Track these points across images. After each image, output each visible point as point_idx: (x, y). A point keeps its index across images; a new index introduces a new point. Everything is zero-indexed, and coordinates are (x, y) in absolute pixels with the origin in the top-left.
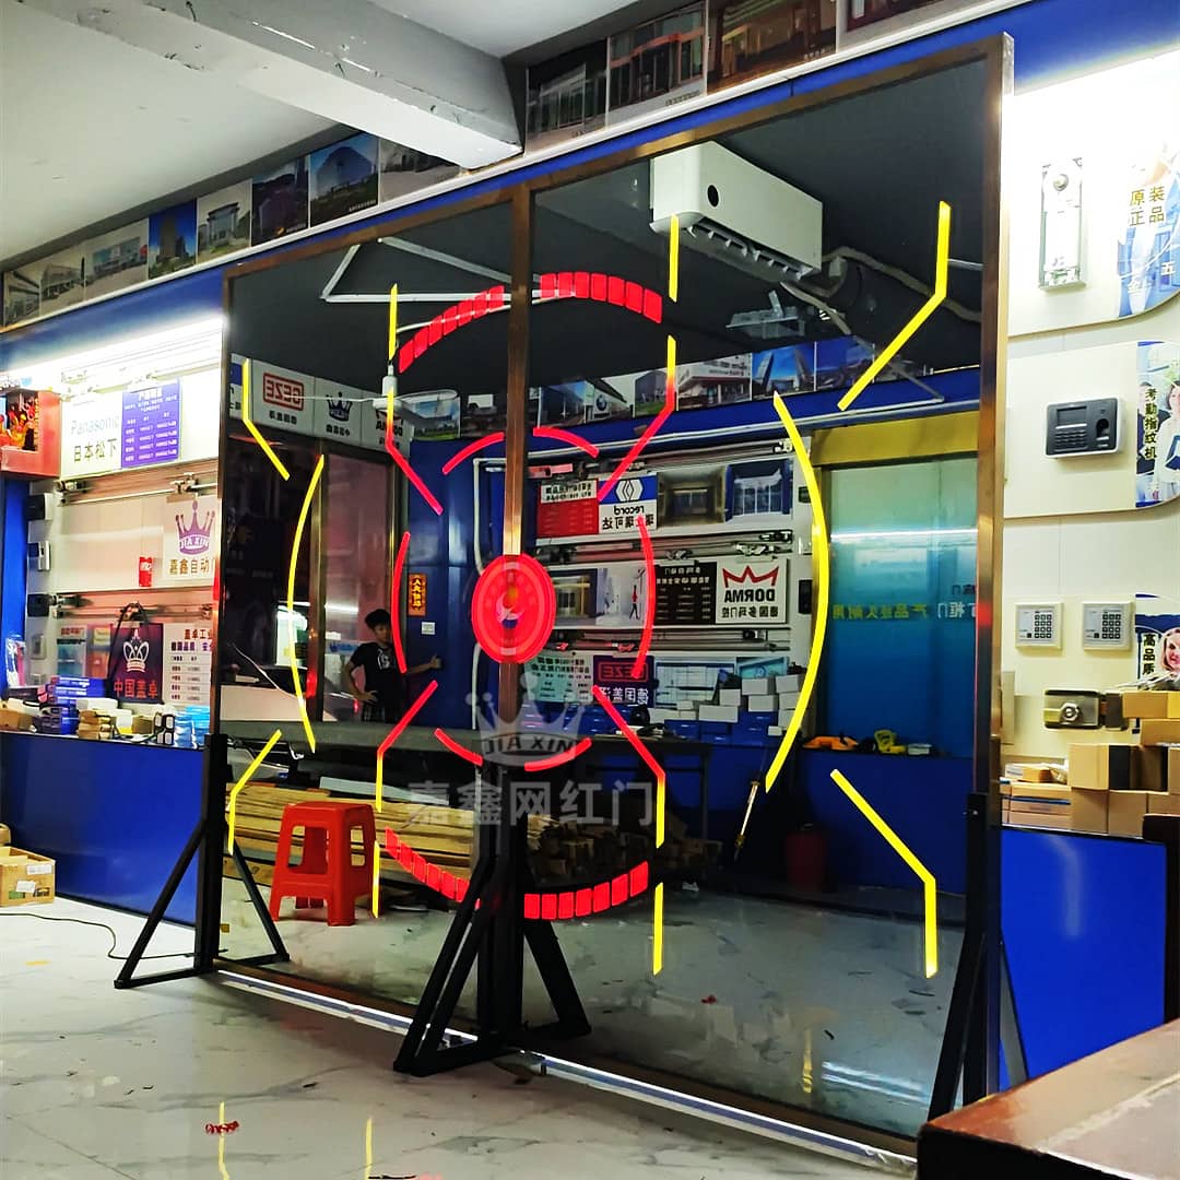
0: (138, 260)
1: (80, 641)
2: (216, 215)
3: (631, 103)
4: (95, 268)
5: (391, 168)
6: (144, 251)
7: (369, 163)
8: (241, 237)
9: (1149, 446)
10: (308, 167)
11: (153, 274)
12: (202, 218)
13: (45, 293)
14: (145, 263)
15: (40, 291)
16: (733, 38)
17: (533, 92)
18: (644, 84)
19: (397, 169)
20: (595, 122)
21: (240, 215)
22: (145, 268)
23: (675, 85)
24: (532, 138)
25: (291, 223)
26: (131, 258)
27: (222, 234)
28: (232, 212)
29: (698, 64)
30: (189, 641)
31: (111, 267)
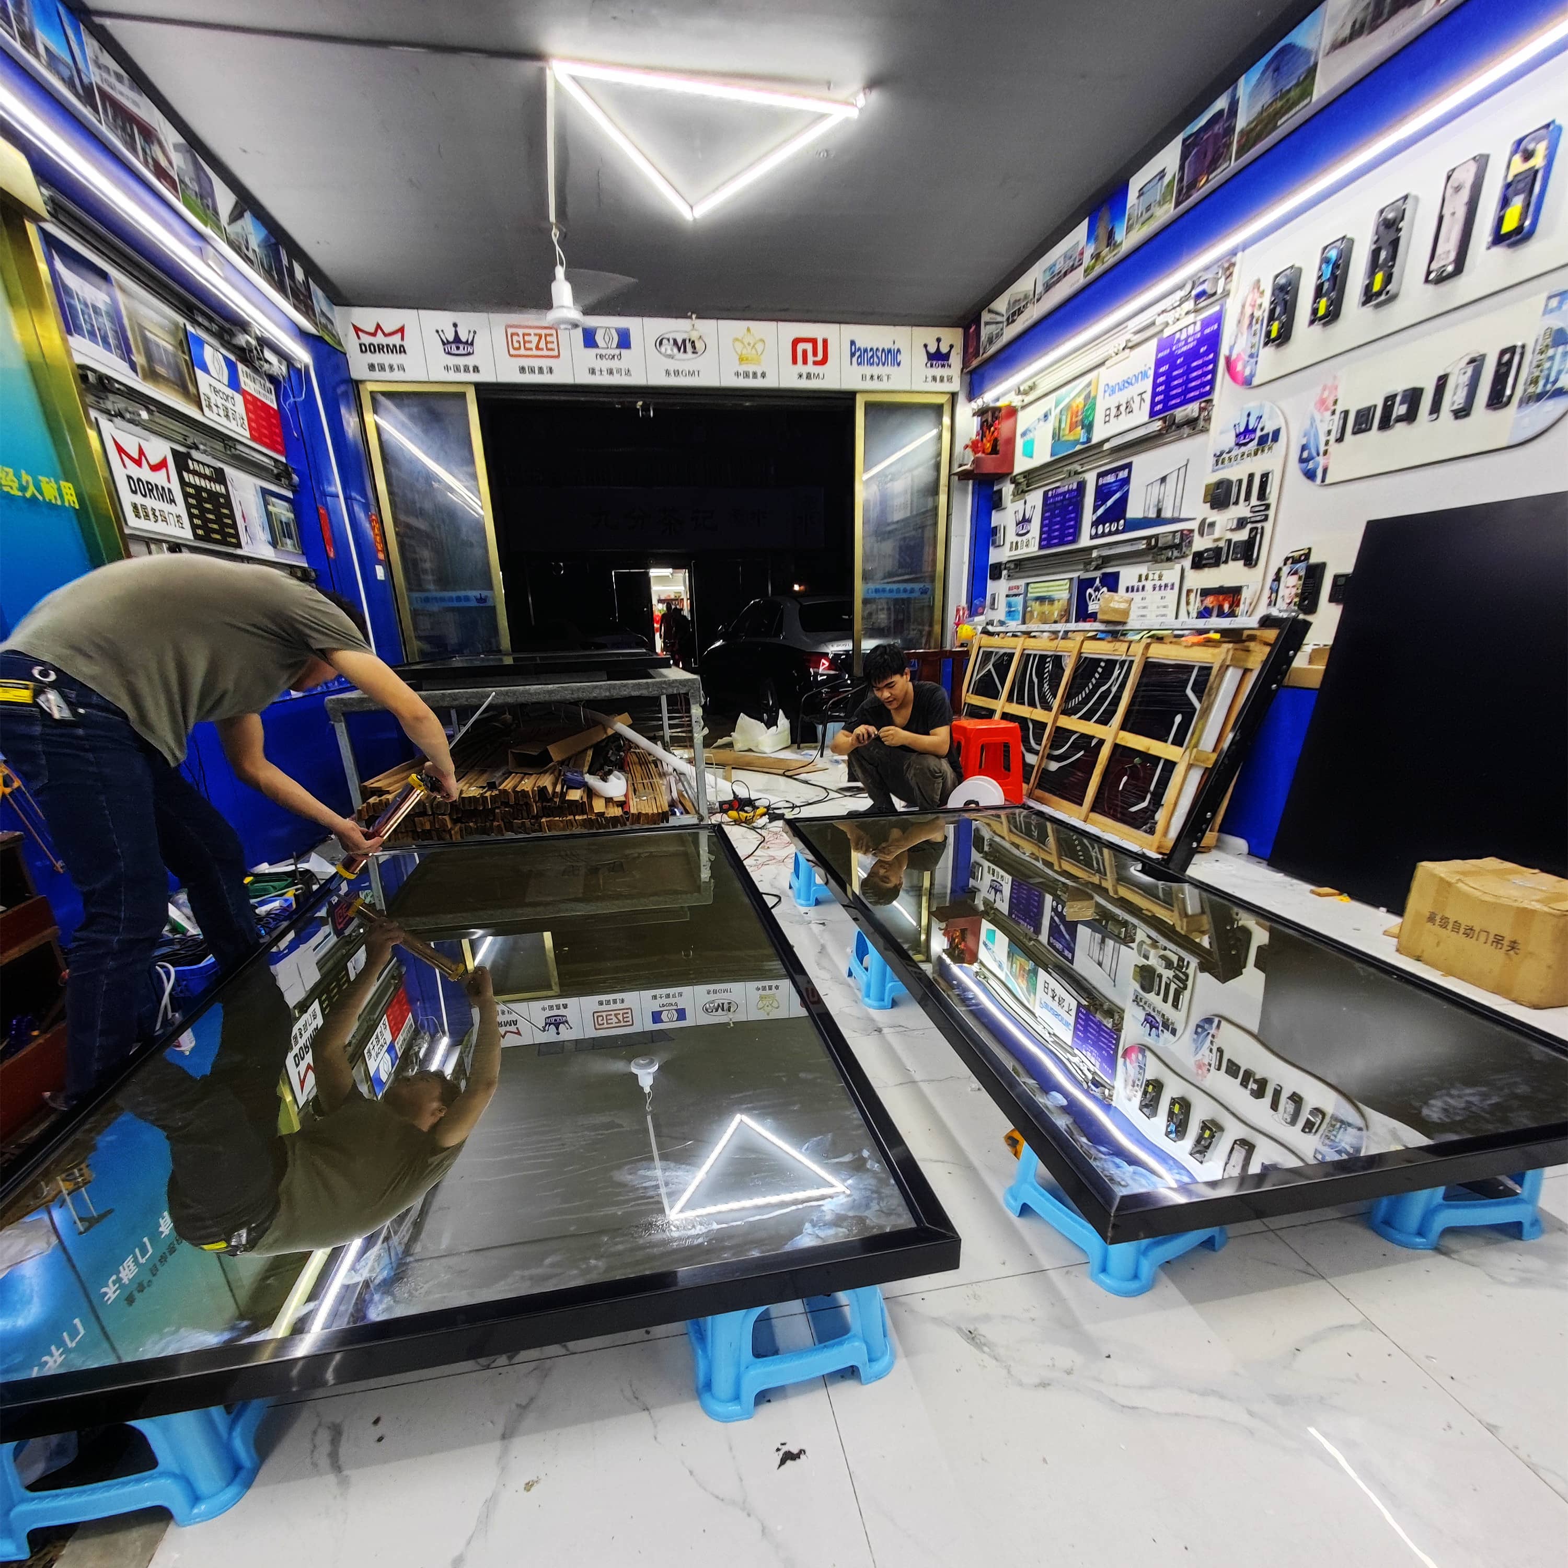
0: (1076, 264)
2: (1144, 190)
4: (1044, 285)
5: (1335, 46)
6: (1082, 253)
7: (1310, 54)
8: (1164, 203)
10: (1241, 91)
11: (1087, 272)
12: (1132, 198)
13: (1008, 319)
14: (1082, 264)
15: (1005, 319)
19: (1345, 42)
21: (1167, 180)
22: (1081, 269)
25: (1214, 168)
26: (1071, 264)
27: (1148, 209)
28: (1159, 181)
31: (1056, 278)
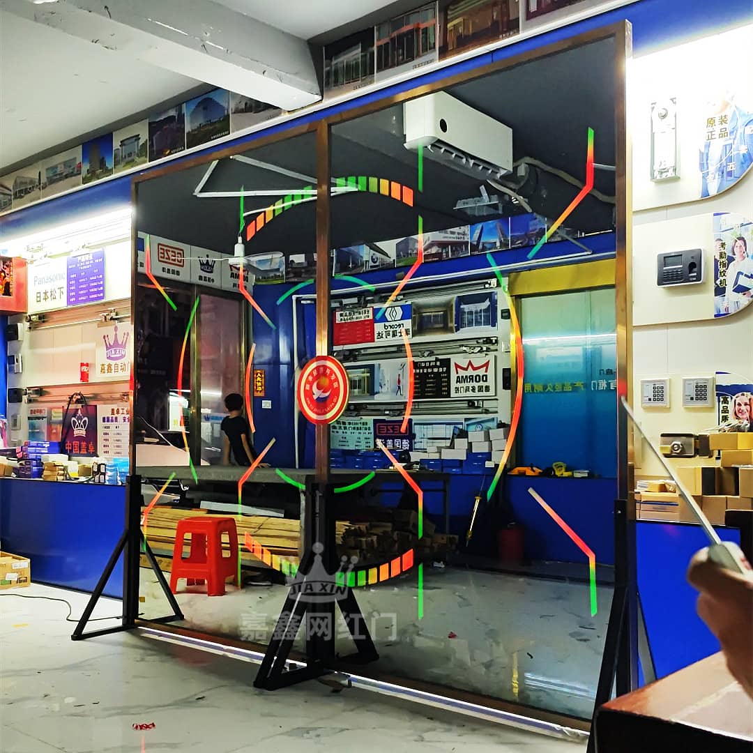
0: (75, 172)
1: (43, 418)
2: (126, 142)
3: (391, 67)
4: (47, 178)
5: (237, 111)
6: (80, 167)
7: (223, 108)
8: (141, 156)
9: (722, 278)
10: (184, 110)
11: (85, 181)
12: (116, 144)
13: (15, 194)
14: (80, 174)
15: (12, 193)
16: (454, 25)
17: (329, 61)
18: (398, 56)
19: (242, 111)
20: (368, 80)
21: (141, 142)
22: (80, 178)
23: (418, 56)
24: (327, 90)
25: (174, 147)
26: (71, 171)
27: (130, 155)
28: (136, 140)
29: (432, 42)
30: (114, 416)
31: (58, 177)
